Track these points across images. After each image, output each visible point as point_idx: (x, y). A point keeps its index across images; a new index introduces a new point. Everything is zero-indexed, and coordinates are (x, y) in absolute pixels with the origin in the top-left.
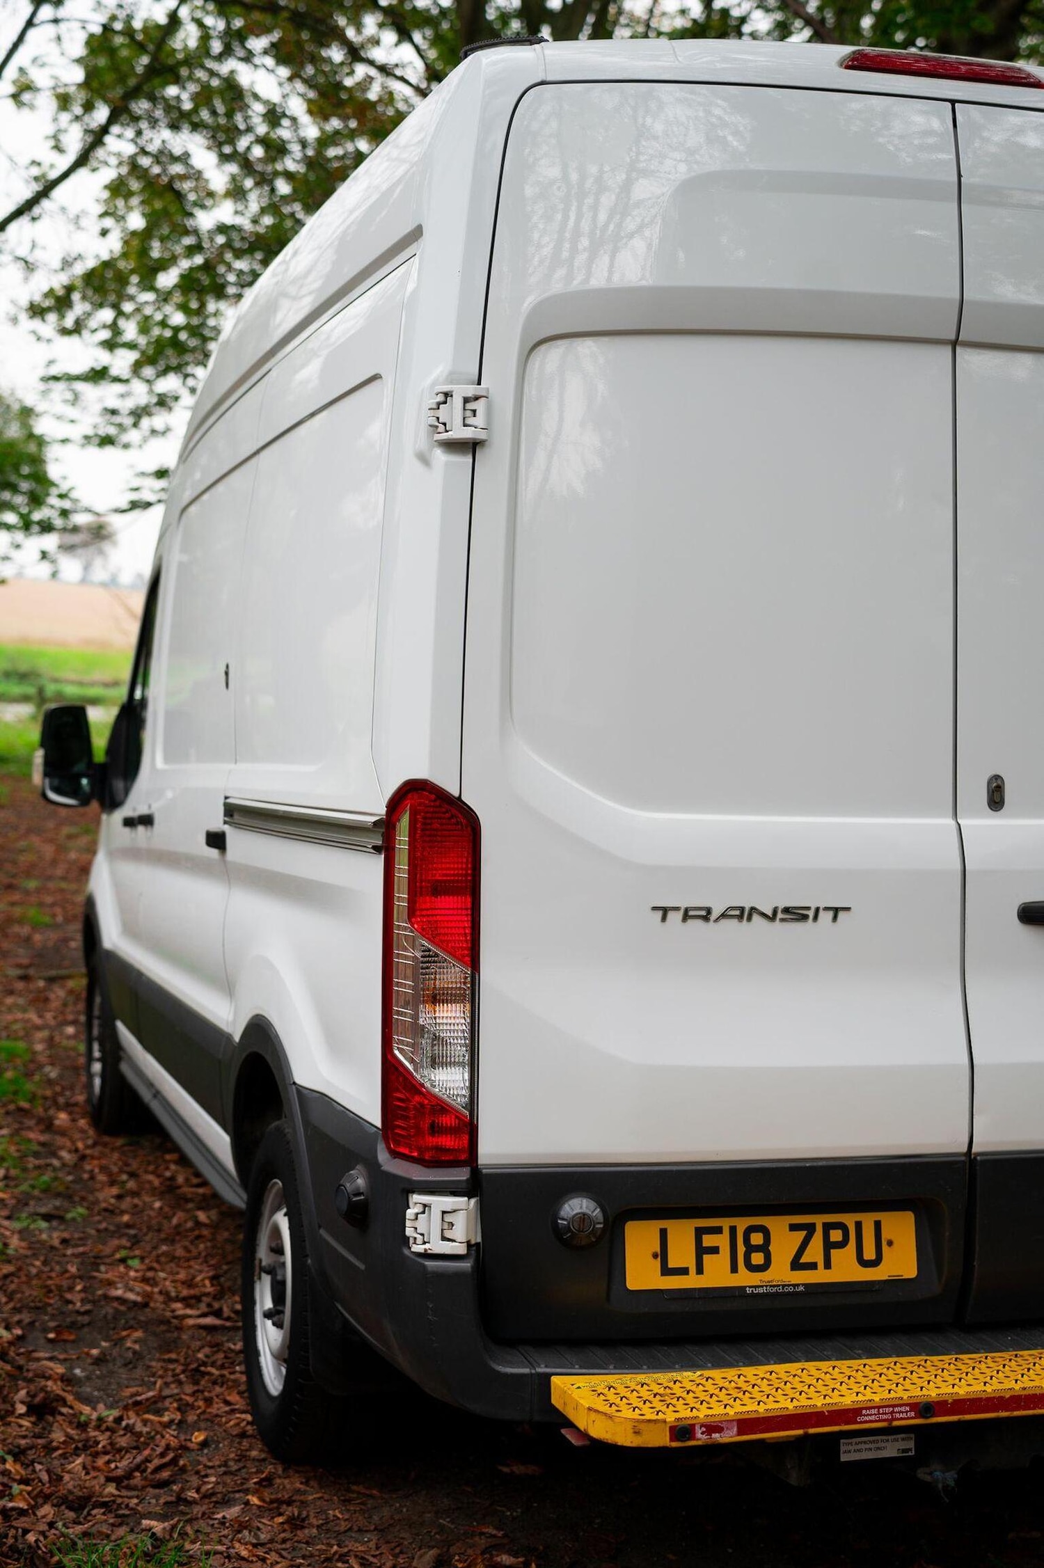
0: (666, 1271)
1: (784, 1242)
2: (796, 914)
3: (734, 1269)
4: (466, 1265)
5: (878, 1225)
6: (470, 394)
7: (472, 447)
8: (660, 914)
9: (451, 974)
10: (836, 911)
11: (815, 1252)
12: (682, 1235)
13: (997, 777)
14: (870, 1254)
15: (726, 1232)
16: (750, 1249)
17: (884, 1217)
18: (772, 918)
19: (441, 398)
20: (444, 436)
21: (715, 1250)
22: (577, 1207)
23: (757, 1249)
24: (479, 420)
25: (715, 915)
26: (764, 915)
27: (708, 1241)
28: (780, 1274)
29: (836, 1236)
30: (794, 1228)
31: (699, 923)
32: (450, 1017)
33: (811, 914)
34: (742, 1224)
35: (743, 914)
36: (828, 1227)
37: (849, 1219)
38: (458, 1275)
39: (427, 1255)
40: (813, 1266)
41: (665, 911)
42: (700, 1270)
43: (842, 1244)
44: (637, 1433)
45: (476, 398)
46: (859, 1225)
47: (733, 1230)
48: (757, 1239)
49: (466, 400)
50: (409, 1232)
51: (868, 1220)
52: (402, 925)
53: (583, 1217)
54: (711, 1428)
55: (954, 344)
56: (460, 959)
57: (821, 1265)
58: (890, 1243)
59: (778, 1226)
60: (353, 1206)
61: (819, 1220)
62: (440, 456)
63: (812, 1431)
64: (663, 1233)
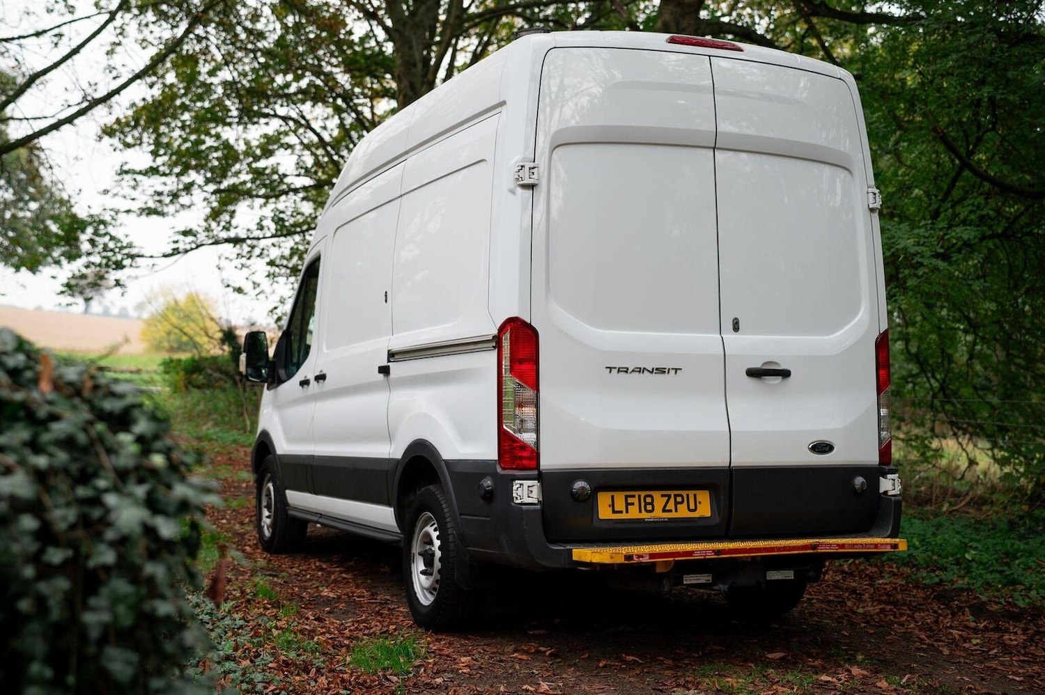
0: (614, 512)
1: (659, 501)
2: (661, 371)
3: (640, 512)
4: (539, 507)
5: (695, 495)
6: (532, 166)
7: (532, 187)
8: (609, 370)
9: (529, 393)
10: (676, 369)
11: (671, 506)
12: (620, 498)
13: (736, 319)
14: (692, 507)
15: (637, 496)
16: (646, 504)
17: (698, 493)
18: (652, 372)
19: (520, 168)
20: (522, 182)
21: (633, 504)
22: (579, 484)
23: (649, 504)
24: (535, 176)
25: (629, 371)
26: (649, 371)
27: (630, 500)
28: (658, 514)
29: (679, 499)
30: (662, 496)
31: (624, 373)
32: (529, 411)
33: (667, 371)
34: (643, 494)
35: (640, 370)
36: (676, 496)
37: (684, 493)
38: (535, 510)
39: (522, 504)
40: (671, 511)
41: (611, 369)
42: (627, 512)
43: (682, 503)
44: (612, 558)
45: (534, 168)
46: (688, 495)
47: (639, 496)
48: (649, 500)
49: (530, 169)
50: (514, 495)
51: (691, 494)
52: (506, 375)
53: (583, 488)
54: (639, 556)
55: (714, 149)
56: (532, 388)
57: (674, 510)
58: (700, 503)
59: (657, 495)
60: (487, 492)
61: (672, 493)
62: (519, 190)
63: (676, 559)
64: (613, 497)
